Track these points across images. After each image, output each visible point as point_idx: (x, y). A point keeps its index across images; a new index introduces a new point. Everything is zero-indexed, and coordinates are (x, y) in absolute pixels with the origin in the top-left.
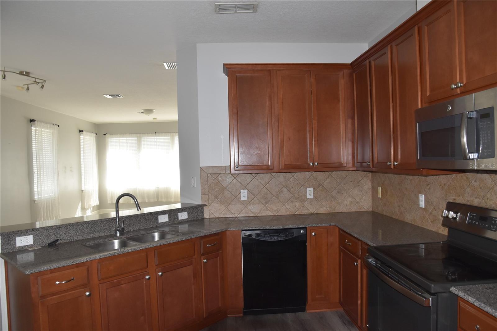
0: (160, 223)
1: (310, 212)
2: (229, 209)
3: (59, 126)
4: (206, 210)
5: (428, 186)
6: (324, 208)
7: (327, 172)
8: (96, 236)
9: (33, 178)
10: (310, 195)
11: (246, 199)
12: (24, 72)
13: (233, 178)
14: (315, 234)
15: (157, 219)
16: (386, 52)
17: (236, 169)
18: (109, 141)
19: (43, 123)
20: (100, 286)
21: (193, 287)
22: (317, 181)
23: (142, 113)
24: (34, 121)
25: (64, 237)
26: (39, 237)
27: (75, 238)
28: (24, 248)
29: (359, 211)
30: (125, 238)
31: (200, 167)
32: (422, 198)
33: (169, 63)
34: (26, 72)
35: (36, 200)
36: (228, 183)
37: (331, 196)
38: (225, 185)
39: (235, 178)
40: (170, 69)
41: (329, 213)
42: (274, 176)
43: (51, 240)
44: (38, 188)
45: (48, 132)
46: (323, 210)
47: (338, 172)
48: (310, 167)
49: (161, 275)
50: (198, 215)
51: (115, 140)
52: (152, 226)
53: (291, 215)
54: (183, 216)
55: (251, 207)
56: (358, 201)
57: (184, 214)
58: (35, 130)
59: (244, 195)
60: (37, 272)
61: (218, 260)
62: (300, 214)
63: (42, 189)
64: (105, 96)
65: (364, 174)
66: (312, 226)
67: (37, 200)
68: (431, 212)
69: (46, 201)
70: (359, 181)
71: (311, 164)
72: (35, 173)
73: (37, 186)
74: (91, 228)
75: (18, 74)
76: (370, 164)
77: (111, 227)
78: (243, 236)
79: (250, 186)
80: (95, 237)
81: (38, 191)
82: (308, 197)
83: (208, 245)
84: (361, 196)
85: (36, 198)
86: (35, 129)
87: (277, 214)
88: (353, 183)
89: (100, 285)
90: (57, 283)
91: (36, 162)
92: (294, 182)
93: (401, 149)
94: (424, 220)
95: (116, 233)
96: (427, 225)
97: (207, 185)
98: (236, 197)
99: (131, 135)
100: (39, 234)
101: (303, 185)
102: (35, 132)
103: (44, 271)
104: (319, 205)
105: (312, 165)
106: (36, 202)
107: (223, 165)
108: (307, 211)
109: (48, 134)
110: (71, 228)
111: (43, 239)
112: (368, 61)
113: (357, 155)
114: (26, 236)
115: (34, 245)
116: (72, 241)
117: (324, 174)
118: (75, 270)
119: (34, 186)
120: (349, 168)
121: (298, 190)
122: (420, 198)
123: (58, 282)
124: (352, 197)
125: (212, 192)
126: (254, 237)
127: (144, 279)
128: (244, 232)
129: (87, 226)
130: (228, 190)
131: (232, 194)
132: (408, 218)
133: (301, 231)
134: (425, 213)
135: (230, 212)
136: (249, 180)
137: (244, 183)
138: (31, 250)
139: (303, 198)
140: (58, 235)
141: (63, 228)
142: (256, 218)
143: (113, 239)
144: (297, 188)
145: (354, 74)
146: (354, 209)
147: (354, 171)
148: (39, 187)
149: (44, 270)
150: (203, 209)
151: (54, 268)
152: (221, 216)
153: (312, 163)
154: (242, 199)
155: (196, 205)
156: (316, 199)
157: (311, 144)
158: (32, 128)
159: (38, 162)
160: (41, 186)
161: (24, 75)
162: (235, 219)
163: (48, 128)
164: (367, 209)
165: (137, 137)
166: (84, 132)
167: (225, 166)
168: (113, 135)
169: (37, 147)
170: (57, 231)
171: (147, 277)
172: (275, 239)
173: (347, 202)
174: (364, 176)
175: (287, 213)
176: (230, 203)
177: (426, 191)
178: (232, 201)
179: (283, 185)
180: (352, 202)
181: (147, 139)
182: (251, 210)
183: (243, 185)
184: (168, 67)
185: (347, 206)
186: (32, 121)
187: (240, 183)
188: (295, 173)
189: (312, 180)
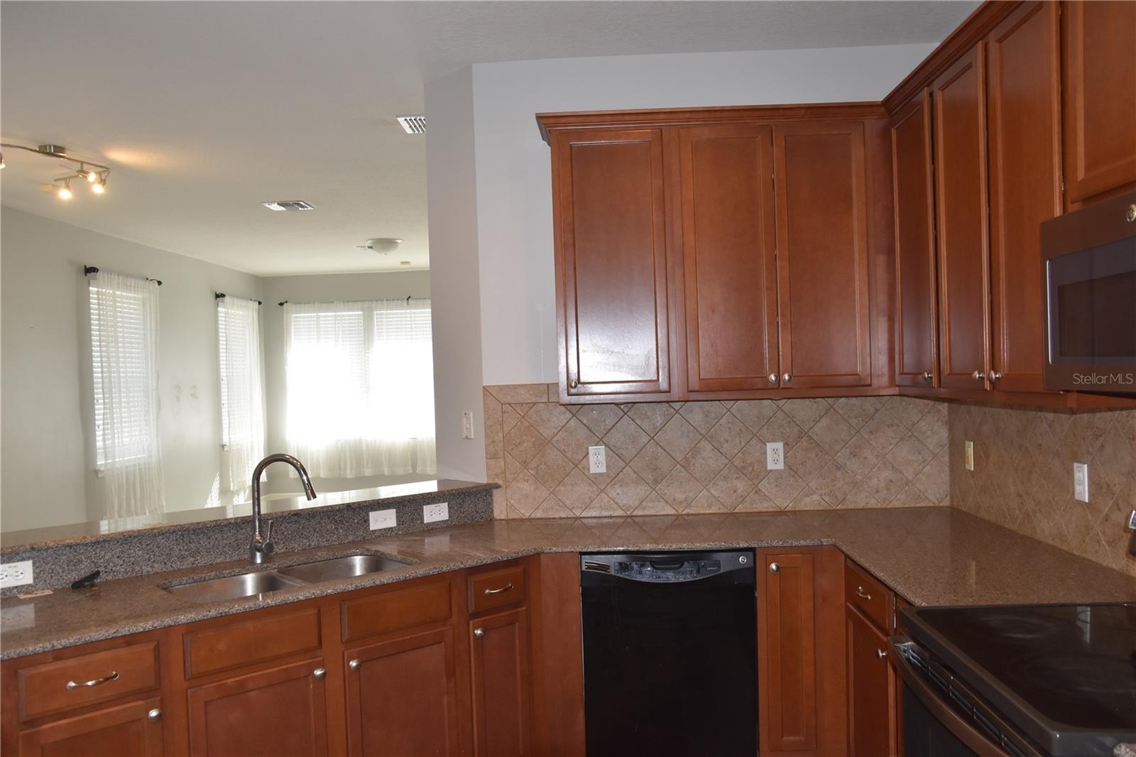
0: (372, 531)
1: (774, 507)
2: (560, 498)
3: (160, 283)
4: (498, 497)
5: (1097, 439)
6: (815, 497)
7: (822, 400)
8: (202, 564)
9: (94, 415)
10: (776, 461)
11: (602, 469)
12: (50, 146)
13: (568, 415)
14: (778, 567)
15: (365, 521)
16: (971, 63)
17: (573, 391)
18: (293, 320)
19: (118, 275)
20: (189, 694)
21: (445, 700)
22: (792, 424)
23: (369, 247)
24: (94, 271)
25: (116, 566)
26: (49, 565)
27: (146, 569)
28: (8, 593)
29: (912, 506)
30: (275, 568)
31: (484, 388)
32: (1082, 474)
33: (413, 118)
34: (54, 146)
35: (99, 470)
36: (556, 428)
37: (833, 464)
38: (547, 432)
39: (574, 415)
40: (416, 132)
41: (829, 510)
42: (677, 409)
43: (83, 572)
44: (104, 440)
45: (131, 299)
46: (810, 503)
47: (854, 399)
48: (770, 386)
49: (358, 667)
50: (477, 512)
51: (308, 317)
52: (351, 538)
53: (723, 514)
54: (436, 514)
55: (615, 492)
56: (911, 478)
57: (438, 508)
58: (98, 293)
59: (597, 459)
60: (16, 657)
61: (517, 630)
62: (748, 511)
63: (116, 441)
64: (267, 205)
65: (928, 405)
66: (769, 545)
67: (102, 469)
68: (1107, 514)
69: (127, 473)
70: (914, 425)
71: (773, 377)
72: (100, 401)
73: (104, 435)
74: (190, 542)
75: (35, 151)
76: (931, 378)
77: (242, 541)
78: (584, 569)
79: (615, 438)
80: (199, 565)
81: (105, 447)
82: (770, 466)
83: (487, 591)
84: (920, 466)
85: (101, 465)
86: (98, 291)
87: (685, 512)
88: (894, 428)
89: (189, 691)
90: (72, 684)
91: (100, 375)
92: (730, 425)
93: (1010, 334)
94: (1088, 538)
95: (254, 557)
96: (1097, 552)
97: (501, 435)
98: (576, 466)
99: (346, 304)
100: (50, 558)
101: (755, 435)
102: (98, 299)
103: (35, 654)
104: (800, 489)
105: (776, 380)
106: (100, 476)
107: (543, 381)
108: (766, 505)
109: (131, 304)
110: (135, 543)
111: (61, 570)
112: (925, 92)
113: (902, 353)
114: (14, 562)
115: (34, 587)
116: (137, 577)
117: (815, 405)
118: (123, 652)
119: (95, 436)
120: (879, 388)
121: (741, 448)
122: (1077, 475)
123: (75, 683)
124: (893, 467)
125: (514, 451)
126: (612, 572)
127: (310, 677)
128: (586, 559)
129: (178, 537)
130: (555, 447)
131: (565, 456)
132: (1044, 529)
133: (740, 559)
134: (1089, 516)
135: (561, 504)
136: (610, 422)
137: (597, 428)
138: (25, 599)
139: (755, 469)
140: (101, 559)
141: (115, 542)
142: (630, 521)
143: (245, 572)
144: (740, 442)
145: (892, 129)
146: (899, 500)
147: (898, 397)
148: (107, 437)
149: (36, 652)
150: (491, 496)
151: (64, 648)
152: (539, 514)
153: (775, 376)
154: (594, 470)
155: (471, 486)
156: (793, 473)
157: (774, 325)
158: (91, 288)
159: (104, 375)
160: (114, 434)
161: (50, 154)
162: (575, 521)
163: (133, 288)
164: (935, 501)
165: (362, 309)
166: (227, 298)
167: (548, 385)
168: (302, 305)
169: (104, 336)
170: (98, 550)
171: (318, 672)
172: (671, 577)
173: (879, 481)
174: (927, 410)
175: (712, 508)
176: (560, 480)
177: (1092, 454)
178: (567, 476)
179: (701, 434)
180: (892, 481)
181: (387, 314)
182: (616, 500)
183: (594, 434)
184: (410, 127)
185: (878, 492)
186: (90, 270)
187: (588, 428)
188: (733, 402)
189: (779, 422)
